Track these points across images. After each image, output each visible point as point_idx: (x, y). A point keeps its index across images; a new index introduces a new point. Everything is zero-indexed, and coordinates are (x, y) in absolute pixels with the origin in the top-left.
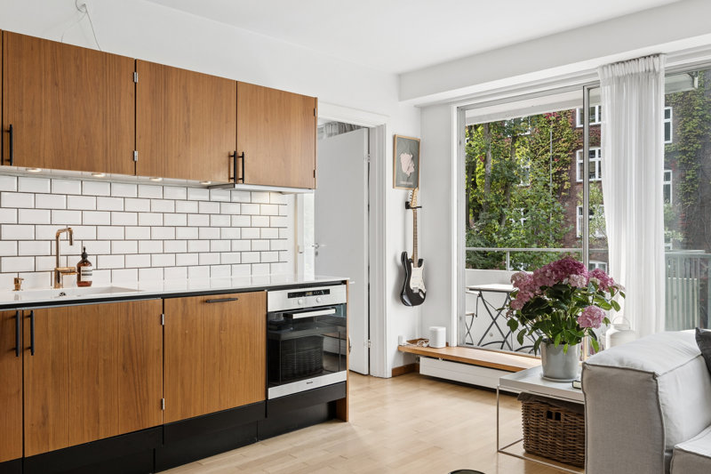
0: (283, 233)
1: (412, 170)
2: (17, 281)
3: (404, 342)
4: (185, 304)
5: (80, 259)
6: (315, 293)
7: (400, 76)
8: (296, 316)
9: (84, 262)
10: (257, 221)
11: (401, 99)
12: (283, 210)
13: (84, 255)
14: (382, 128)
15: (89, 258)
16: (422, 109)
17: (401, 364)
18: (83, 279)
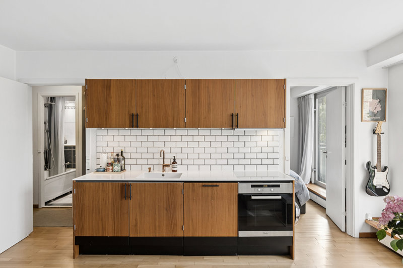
0: (276, 150)
1: (379, 109)
2: (150, 169)
3: (370, 218)
4: (193, 186)
5: (172, 161)
6: (269, 186)
7: (367, 52)
8: (253, 197)
9: (174, 162)
10: (259, 144)
11: (368, 65)
12: (276, 138)
13: (174, 159)
14: (352, 86)
15: (176, 161)
16: (389, 68)
17: (368, 230)
18: (174, 169)
